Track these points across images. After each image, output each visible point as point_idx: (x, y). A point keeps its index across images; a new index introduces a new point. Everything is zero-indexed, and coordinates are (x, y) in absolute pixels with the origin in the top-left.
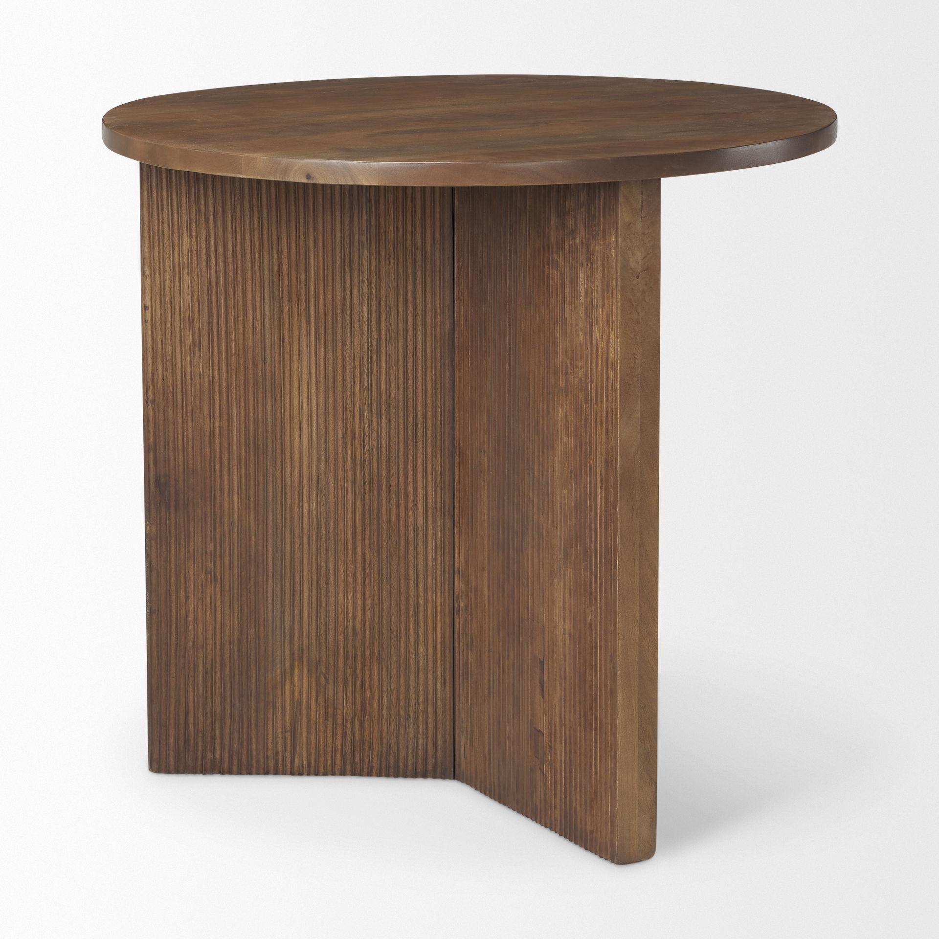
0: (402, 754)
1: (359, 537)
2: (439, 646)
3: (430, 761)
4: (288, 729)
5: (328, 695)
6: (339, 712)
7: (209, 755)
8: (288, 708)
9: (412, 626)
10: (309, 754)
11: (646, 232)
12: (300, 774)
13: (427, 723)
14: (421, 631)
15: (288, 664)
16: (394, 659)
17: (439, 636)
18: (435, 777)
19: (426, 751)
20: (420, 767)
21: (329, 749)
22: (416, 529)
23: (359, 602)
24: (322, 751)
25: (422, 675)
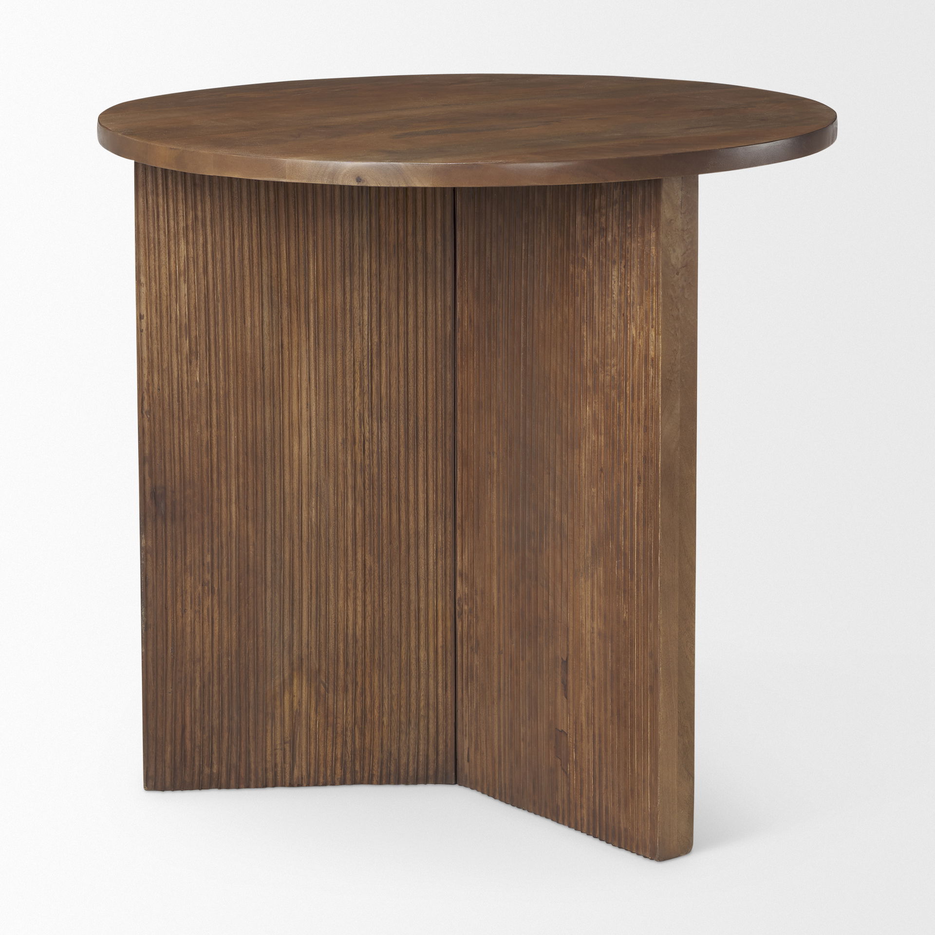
0: (403, 760)
1: (359, 543)
2: (440, 650)
3: (432, 766)
4: (287, 740)
5: (328, 704)
6: (340, 721)
7: (207, 770)
8: (287, 718)
9: (413, 631)
10: (309, 765)
11: (685, 229)
12: (300, 785)
13: (428, 728)
14: (422, 636)
15: (286, 675)
16: (395, 665)
17: (440, 640)
18: (436, 782)
19: (427, 756)
20: (421, 773)
21: (329, 759)
22: (417, 533)
23: (359, 609)
24: (322, 762)
25: (423, 680)
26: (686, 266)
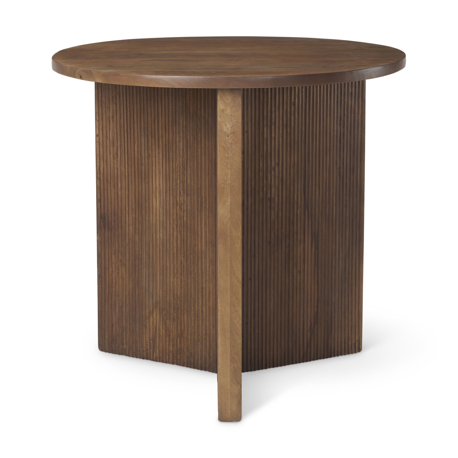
0: (196, 358)
1: (179, 252)
2: (211, 309)
4: (151, 339)
5: (167, 325)
6: (171, 334)
7: (121, 346)
8: (151, 329)
9: (200, 297)
10: (159, 352)
11: (233, 115)
12: (156, 361)
13: (206, 345)
14: (204, 300)
15: (151, 309)
16: (193, 312)
18: (209, 371)
19: (206, 358)
20: (203, 365)
21: (167, 351)
22: (202, 251)
23: (179, 283)
24: (165, 352)
25: (204, 321)
26: (234, 133)
